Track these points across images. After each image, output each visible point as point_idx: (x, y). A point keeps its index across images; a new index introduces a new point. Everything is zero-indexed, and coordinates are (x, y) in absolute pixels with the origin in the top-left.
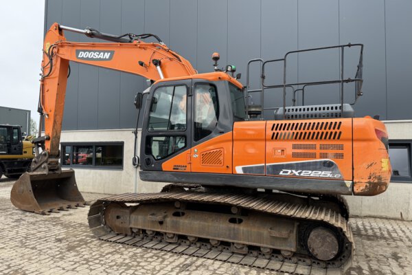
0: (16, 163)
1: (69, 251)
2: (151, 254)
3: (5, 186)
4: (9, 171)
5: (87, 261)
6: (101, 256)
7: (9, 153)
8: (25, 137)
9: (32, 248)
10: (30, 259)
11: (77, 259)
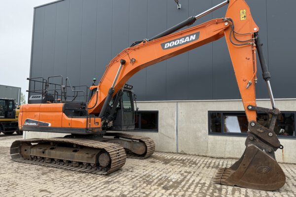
0: (11, 124)
1: (43, 175)
2: (90, 177)
3: (3, 139)
4: (6, 130)
5: (53, 179)
6: (61, 177)
7: (6, 117)
8: (17, 106)
9: (22, 174)
10: (20, 179)
11: (48, 178)
